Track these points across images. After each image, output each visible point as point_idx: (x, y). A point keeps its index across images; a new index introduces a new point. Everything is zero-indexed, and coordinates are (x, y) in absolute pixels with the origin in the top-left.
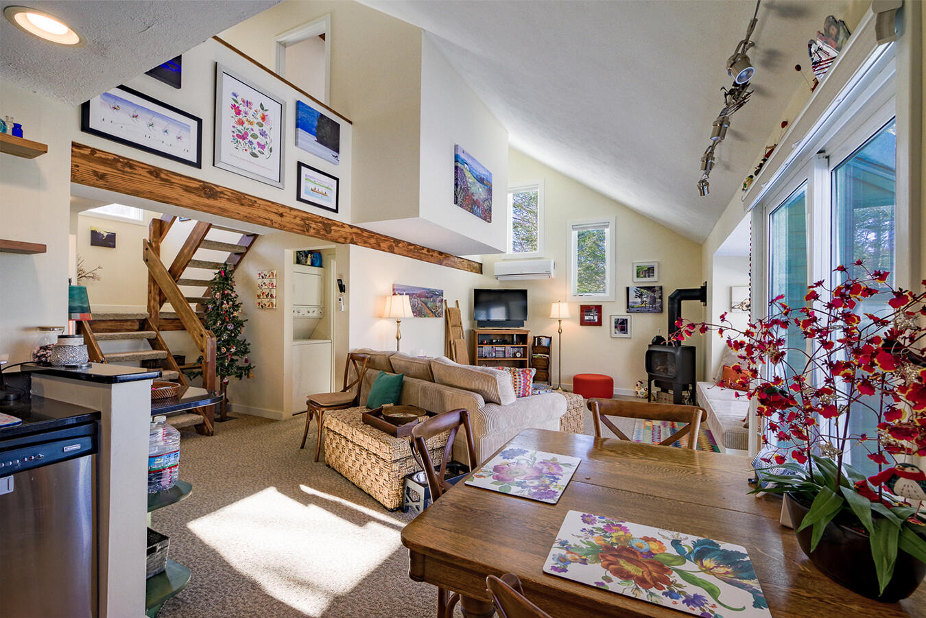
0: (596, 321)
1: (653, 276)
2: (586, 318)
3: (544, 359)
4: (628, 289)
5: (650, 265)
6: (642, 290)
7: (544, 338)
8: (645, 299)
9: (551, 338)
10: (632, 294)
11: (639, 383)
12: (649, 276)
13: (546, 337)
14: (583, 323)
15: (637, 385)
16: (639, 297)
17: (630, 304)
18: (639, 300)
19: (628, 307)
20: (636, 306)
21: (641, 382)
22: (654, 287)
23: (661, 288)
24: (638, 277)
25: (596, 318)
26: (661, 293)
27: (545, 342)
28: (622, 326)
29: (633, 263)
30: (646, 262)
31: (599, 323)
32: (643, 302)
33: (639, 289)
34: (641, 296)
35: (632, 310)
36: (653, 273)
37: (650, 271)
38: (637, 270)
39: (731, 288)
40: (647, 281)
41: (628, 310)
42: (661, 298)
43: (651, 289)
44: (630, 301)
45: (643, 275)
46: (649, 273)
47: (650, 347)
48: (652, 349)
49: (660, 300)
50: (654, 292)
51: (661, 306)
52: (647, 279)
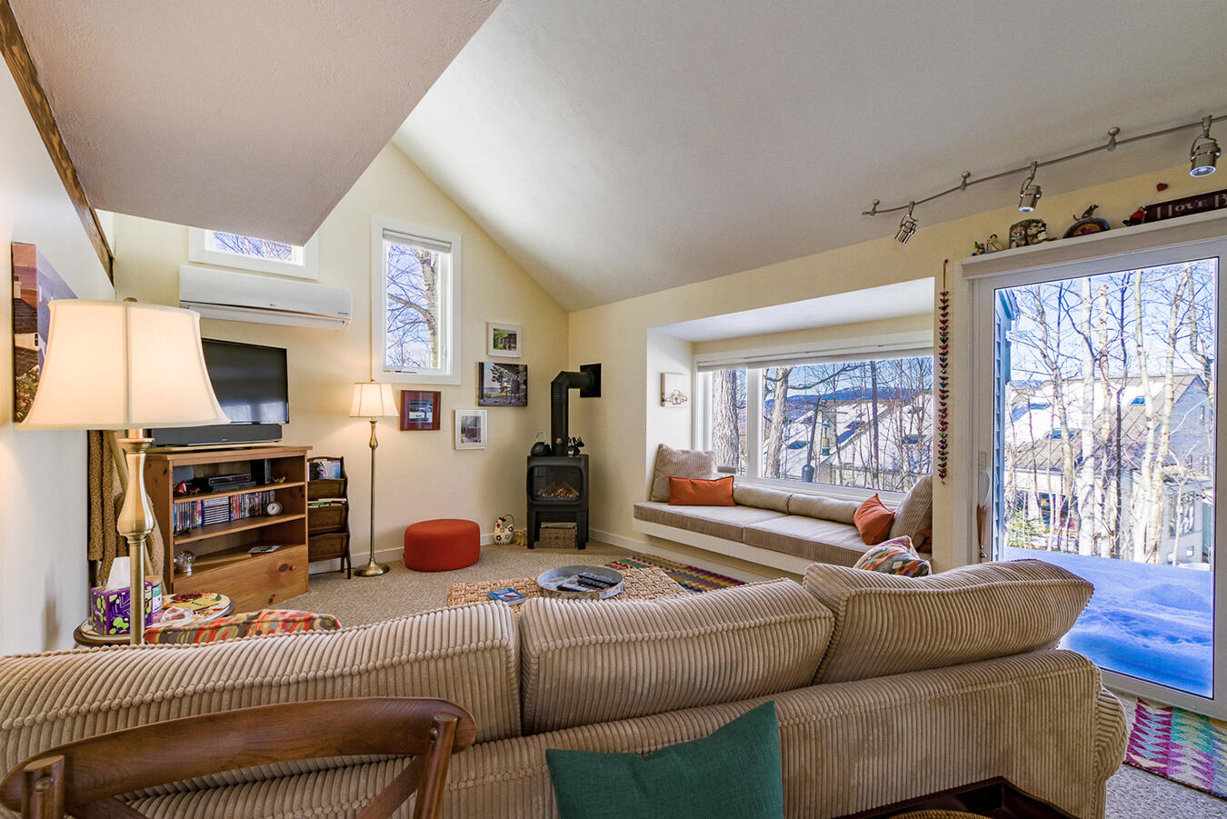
0: (430, 421)
1: (515, 348)
2: (412, 415)
3: (335, 509)
4: (481, 366)
5: (511, 329)
6: (502, 369)
7: (325, 462)
8: (505, 384)
9: (341, 460)
10: (488, 375)
11: (499, 521)
12: (510, 348)
13: (329, 459)
14: (408, 425)
15: (498, 526)
16: (499, 381)
17: (485, 391)
18: (497, 385)
19: (481, 396)
20: (494, 394)
21: (503, 520)
22: (518, 366)
23: (526, 367)
24: (495, 347)
25: (430, 415)
26: (526, 376)
27: (329, 471)
28: (471, 432)
29: (487, 324)
30: (507, 325)
31: (436, 425)
32: (503, 389)
33: (498, 367)
34: (499, 379)
35: (488, 401)
36: (515, 343)
37: (509, 340)
38: (495, 336)
39: (662, 376)
40: (507, 356)
41: (482, 401)
42: (525, 383)
43: (513, 368)
44: (485, 386)
45: (501, 346)
46: (509, 342)
47: (529, 459)
48: (533, 464)
49: (525, 387)
50: (517, 373)
51: (526, 397)
52: (507, 353)
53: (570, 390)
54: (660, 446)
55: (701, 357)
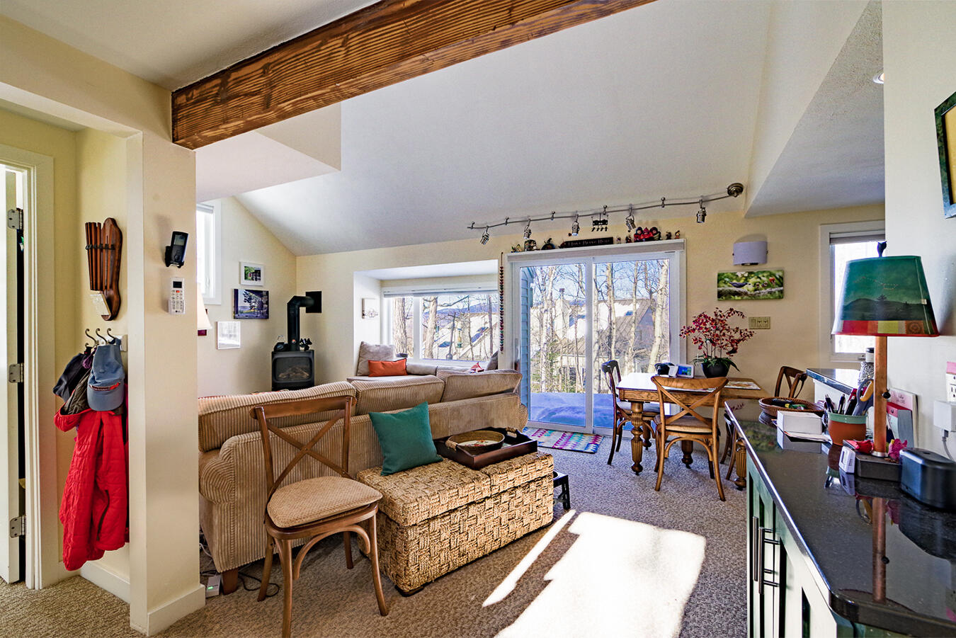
1: (260, 279)
4: (236, 292)
5: (257, 267)
6: (251, 294)
8: (253, 304)
10: (241, 298)
12: (256, 279)
16: (249, 302)
17: (239, 309)
18: (247, 304)
19: (236, 311)
20: (245, 311)
22: (262, 292)
23: (267, 292)
24: (246, 278)
26: (268, 298)
29: (240, 263)
30: (254, 265)
31: (203, 332)
32: (251, 307)
33: (248, 292)
34: (249, 300)
35: (241, 315)
36: (260, 276)
37: (257, 274)
38: (245, 271)
39: (363, 300)
40: (253, 285)
41: (237, 315)
42: (267, 303)
43: (258, 293)
44: (239, 305)
45: (250, 278)
46: (256, 276)
47: (273, 354)
48: (277, 356)
49: (266, 306)
50: (262, 296)
51: (267, 312)
52: (254, 282)
53: (301, 308)
54: (362, 343)
55: (387, 289)
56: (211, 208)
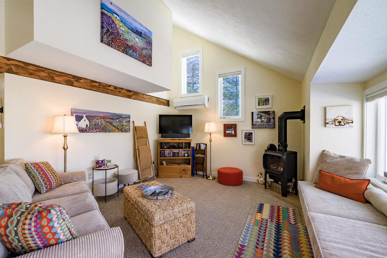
0: (233, 134)
1: (269, 104)
2: (227, 132)
3: (202, 158)
4: (252, 113)
5: (266, 97)
6: (262, 114)
7: (202, 145)
8: (263, 120)
9: (206, 145)
10: (255, 116)
11: (259, 174)
12: (266, 105)
13: (204, 144)
14: (226, 135)
15: (258, 176)
16: (260, 118)
17: (254, 123)
18: (259, 120)
19: (253, 125)
20: (258, 124)
21: (261, 174)
22: (269, 111)
23: (274, 112)
24: (259, 105)
25: (233, 132)
26: (274, 115)
27: (203, 147)
28: (249, 137)
29: (256, 97)
30: (264, 95)
31: (235, 135)
32: (262, 122)
33: (260, 113)
34: (261, 117)
35: (255, 127)
36: (269, 102)
37: (266, 101)
38: (259, 101)
39: (325, 109)
40: (265, 108)
41: (253, 127)
42: (274, 118)
43: (267, 113)
44: (254, 121)
45: (262, 104)
46: (266, 102)
47: (266, 151)
48: (267, 153)
49: (273, 120)
51: (274, 124)
52: (265, 107)
54: (323, 151)
56: (240, 72)
